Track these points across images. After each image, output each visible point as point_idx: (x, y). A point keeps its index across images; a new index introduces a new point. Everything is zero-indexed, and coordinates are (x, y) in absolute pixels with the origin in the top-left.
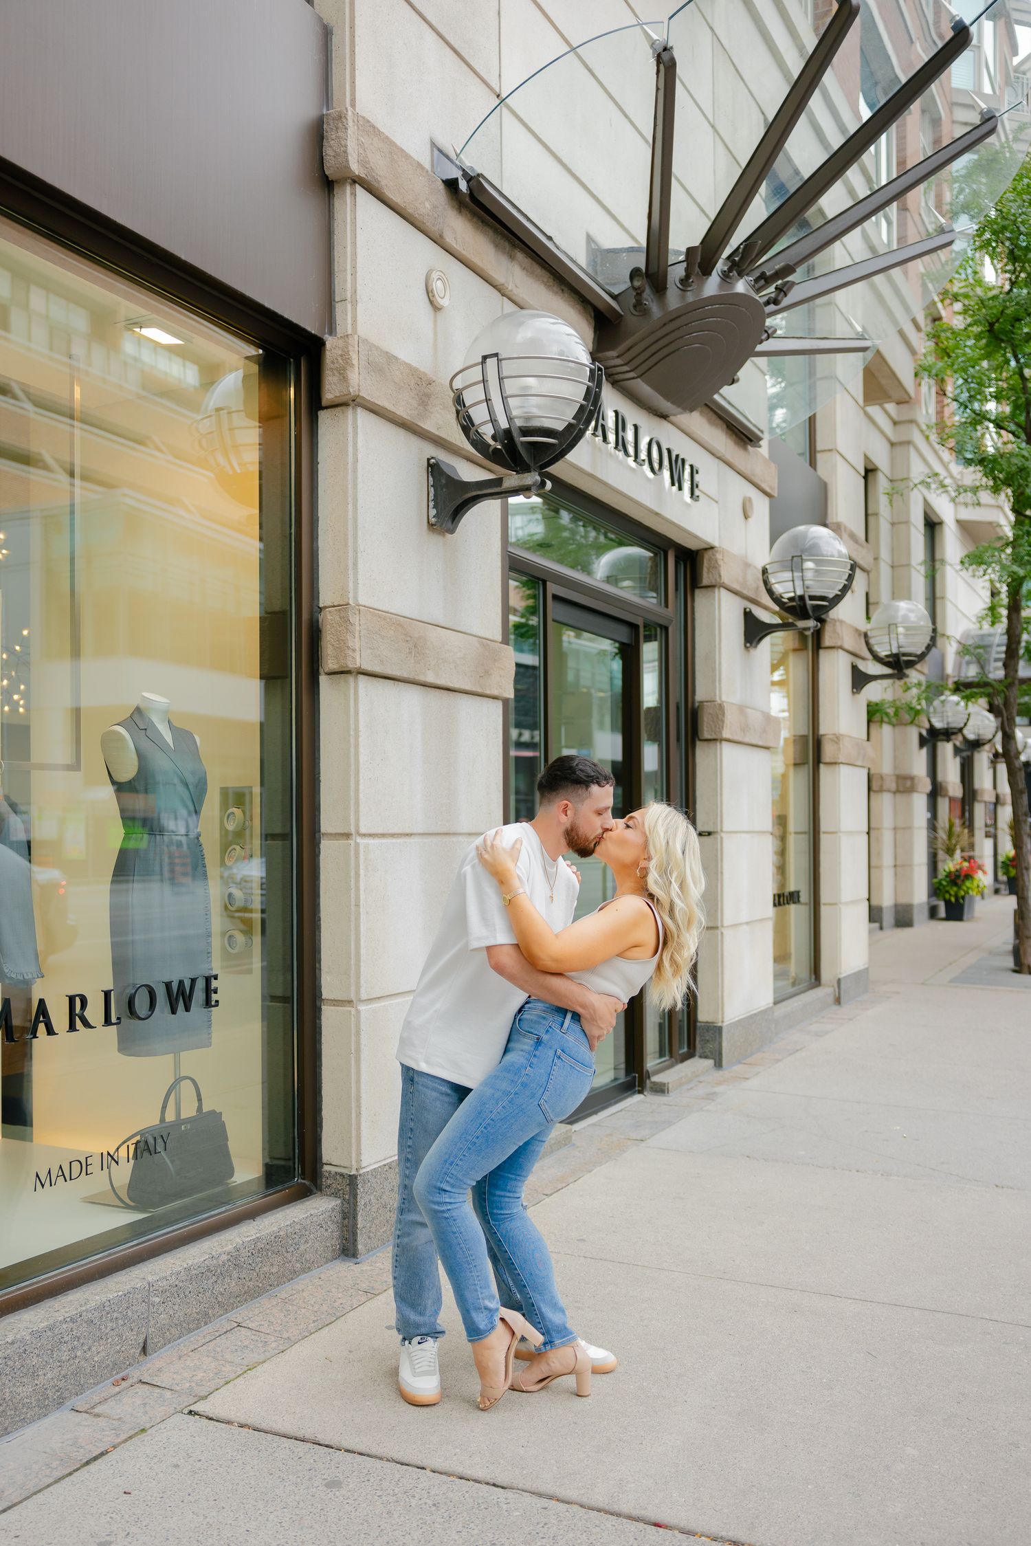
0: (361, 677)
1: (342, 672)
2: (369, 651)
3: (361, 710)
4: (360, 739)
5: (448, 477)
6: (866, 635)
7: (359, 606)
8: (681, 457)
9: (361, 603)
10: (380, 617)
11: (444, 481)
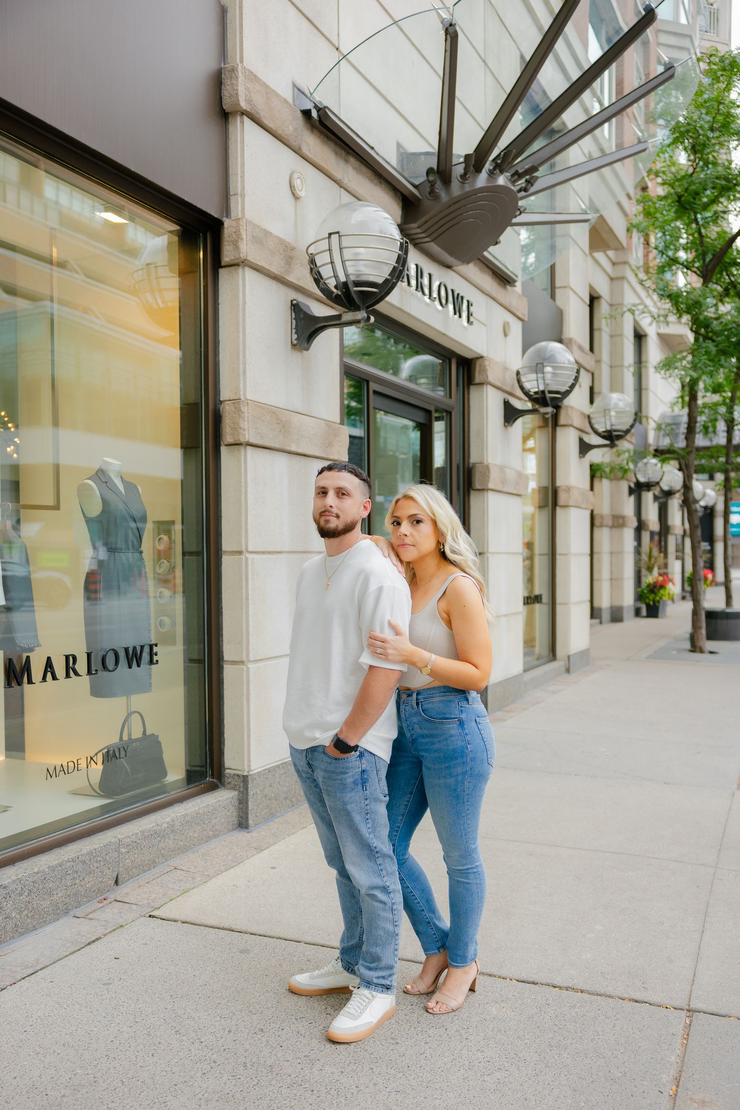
0: (249, 448)
1: (236, 444)
2: (254, 430)
3: (249, 469)
4: (248, 489)
5: (306, 314)
6: (589, 417)
7: (247, 400)
8: (461, 295)
9: (248, 398)
10: (261, 408)
11: (302, 316)
